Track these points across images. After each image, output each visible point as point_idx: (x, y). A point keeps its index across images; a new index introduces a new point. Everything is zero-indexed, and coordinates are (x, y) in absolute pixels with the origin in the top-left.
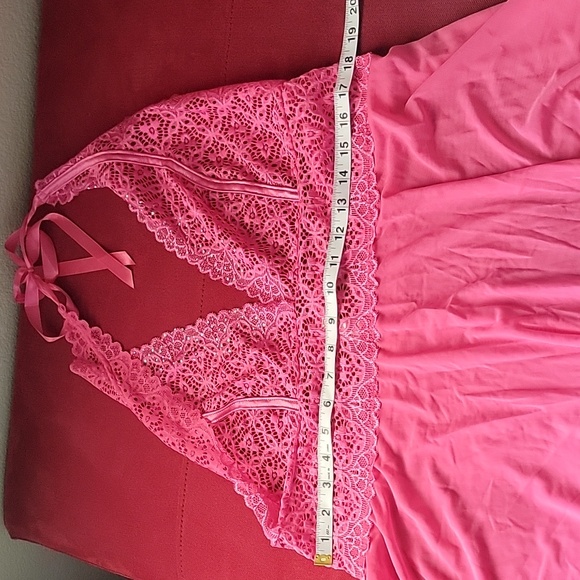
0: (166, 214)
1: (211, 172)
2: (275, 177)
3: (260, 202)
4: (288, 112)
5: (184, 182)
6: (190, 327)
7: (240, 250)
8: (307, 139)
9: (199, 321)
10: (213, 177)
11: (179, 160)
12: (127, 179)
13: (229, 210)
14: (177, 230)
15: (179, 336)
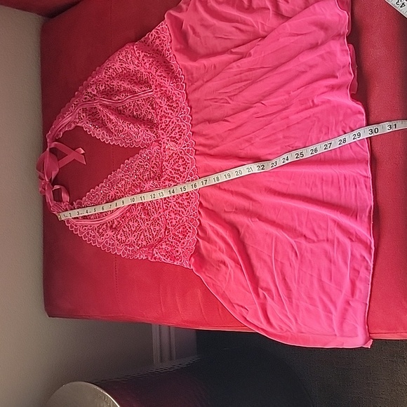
0: (103, 125)
1: (117, 98)
2: (141, 88)
3: (139, 103)
4: (138, 55)
5: (107, 107)
6: (118, 170)
7: (132, 125)
8: (147, 64)
9: (122, 165)
10: (119, 100)
11: (104, 98)
12: (84, 115)
13: (127, 112)
14: (109, 131)
15: (115, 176)
